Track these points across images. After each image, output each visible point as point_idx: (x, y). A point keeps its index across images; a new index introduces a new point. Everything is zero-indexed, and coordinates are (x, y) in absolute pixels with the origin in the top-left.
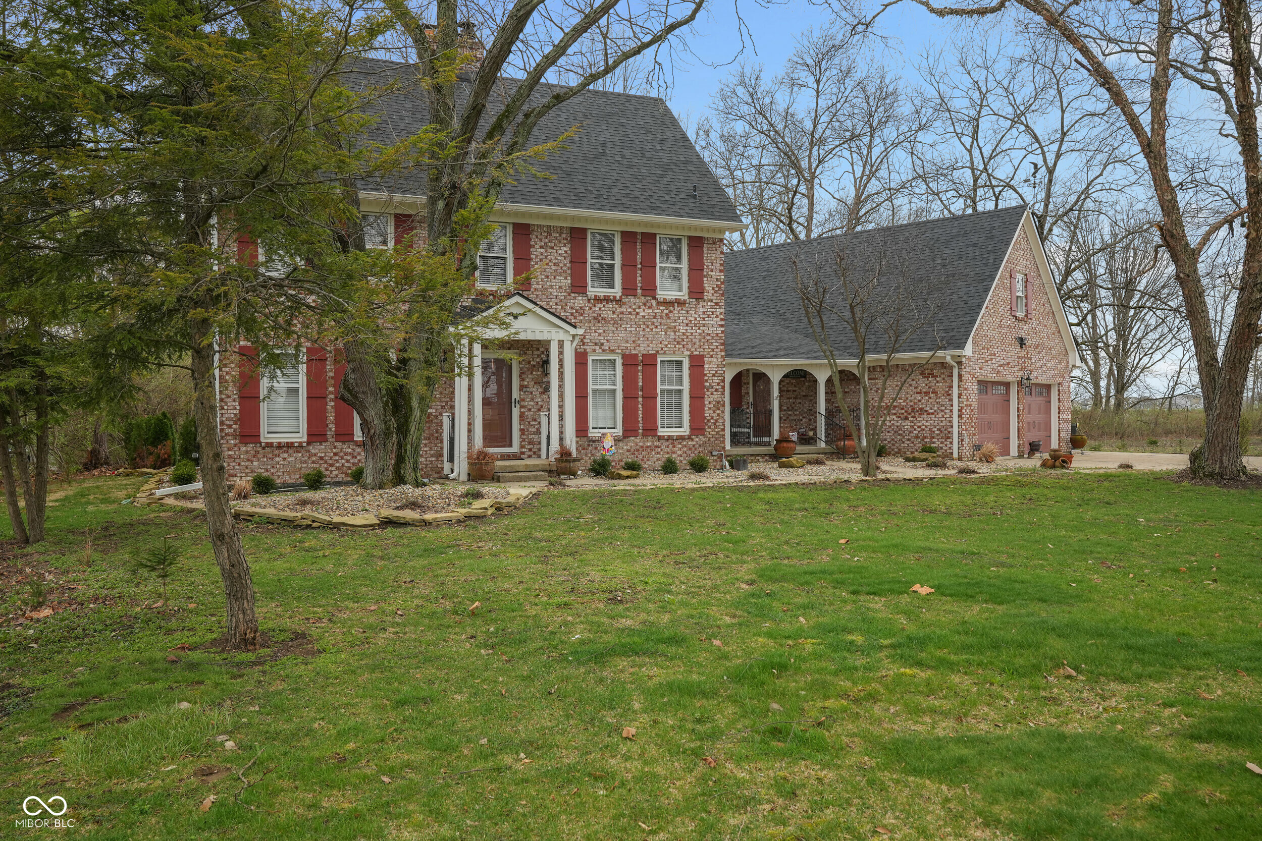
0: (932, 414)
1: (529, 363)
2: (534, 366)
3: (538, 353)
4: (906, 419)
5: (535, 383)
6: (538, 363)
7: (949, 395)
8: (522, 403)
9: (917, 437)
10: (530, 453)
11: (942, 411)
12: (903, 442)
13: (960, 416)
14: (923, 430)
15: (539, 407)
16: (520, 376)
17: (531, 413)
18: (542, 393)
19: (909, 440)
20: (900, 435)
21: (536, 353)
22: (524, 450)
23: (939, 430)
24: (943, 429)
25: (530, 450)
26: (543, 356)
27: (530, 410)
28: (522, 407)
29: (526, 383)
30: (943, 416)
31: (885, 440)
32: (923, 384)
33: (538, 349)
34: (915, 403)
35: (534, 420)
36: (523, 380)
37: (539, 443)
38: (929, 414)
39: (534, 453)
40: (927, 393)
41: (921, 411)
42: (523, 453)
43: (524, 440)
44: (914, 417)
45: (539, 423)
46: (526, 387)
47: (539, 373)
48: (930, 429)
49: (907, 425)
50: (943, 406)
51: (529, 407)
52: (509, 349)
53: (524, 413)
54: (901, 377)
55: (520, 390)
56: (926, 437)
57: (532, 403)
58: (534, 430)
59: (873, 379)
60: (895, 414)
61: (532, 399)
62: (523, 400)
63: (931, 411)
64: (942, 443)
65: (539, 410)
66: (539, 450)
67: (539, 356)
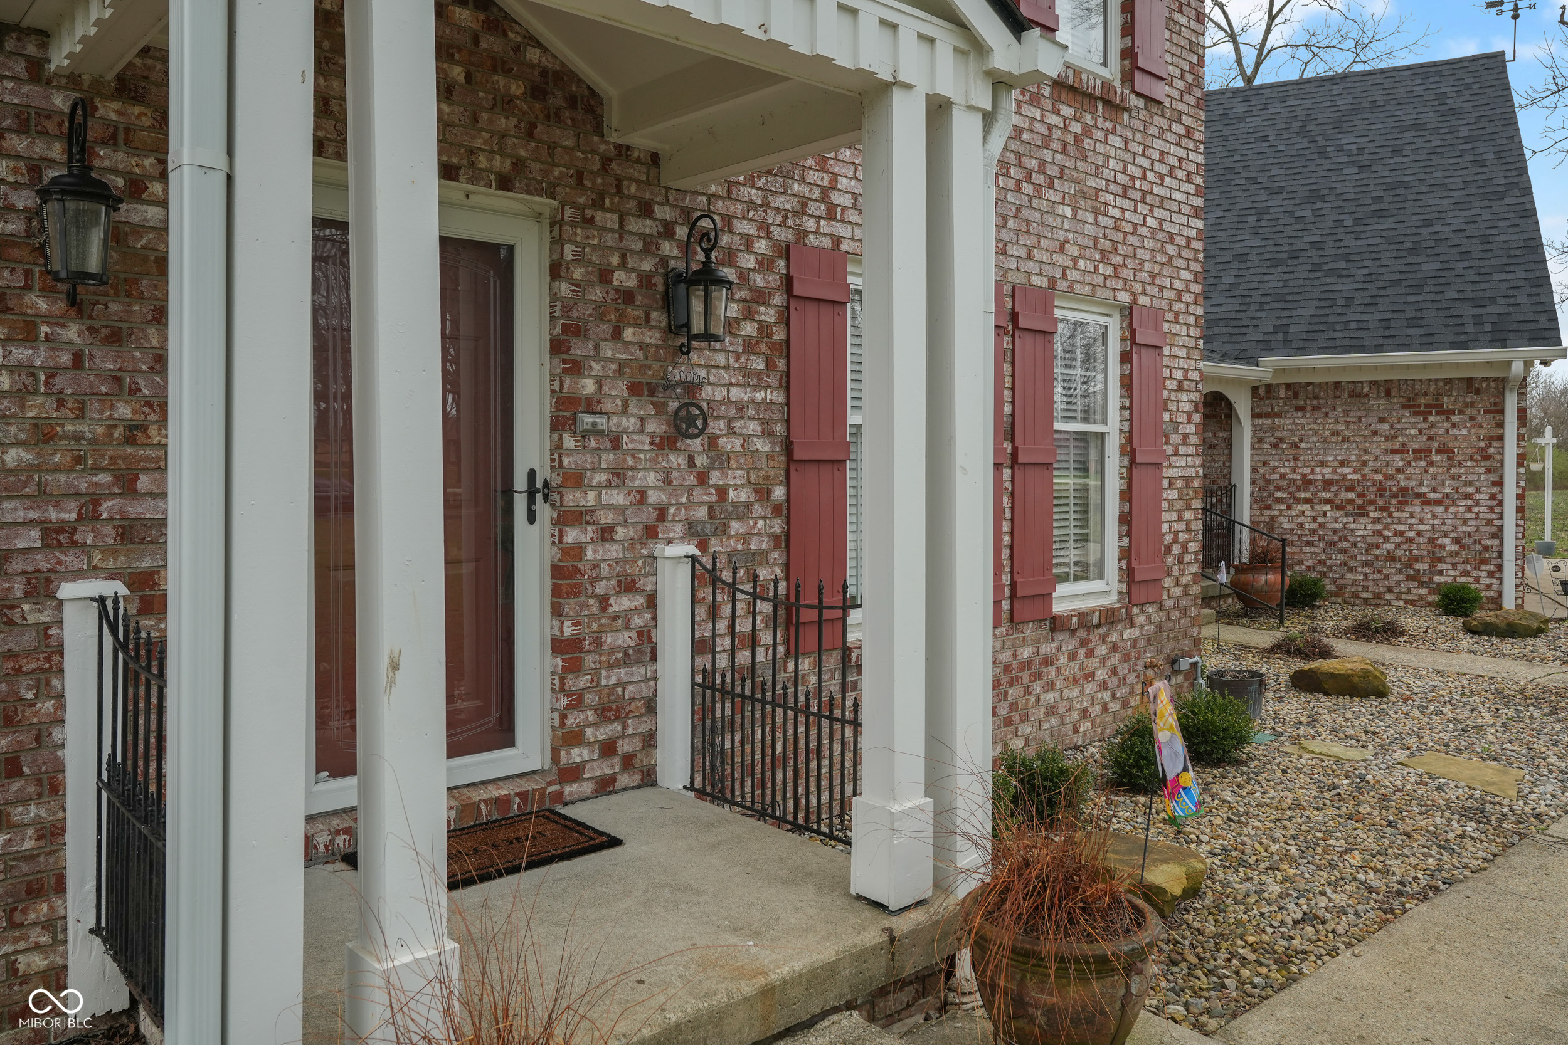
0: (1438, 502)
1: (605, 275)
2: (627, 297)
3: (647, 226)
4: (1361, 512)
5: (634, 389)
6: (645, 280)
7: (1488, 458)
8: (572, 499)
9: (1391, 558)
10: (605, 768)
11: (1467, 496)
12: (1352, 570)
13: (1520, 510)
14: (1410, 540)
15: (647, 516)
16: (557, 347)
17: (614, 551)
18: (666, 443)
19: (1367, 564)
20: (1344, 551)
21: (635, 225)
22: (577, 755)
23: (1457, 541)
24: (1467, 541)
25: (608, 749)
26: (668, 248)
27: (606, 534)
28: (566, 518)
29: (588, 386)
30: (1469, 509)
31: (1300, 562)
32: (1411, 430)
33: (646, 210)
34: (1387, 477)
35: (628, 586)
36: (576, 368)
37: (650, 706)
38: (1427, 502)
39: (628, 762)
40: (1421, 453)
41: (1404, 497)
42: (572, 773)
43: (577, 702)
44: (1383, 509)
45: (651, 601)
46: (590, 405)
47: (651, 337)
48: (1431, 541)
49: (1363, 528)
50: (1470, 483)
51: (606, 518)
52: (504, 183)
53: (577, 551)
54: (1347, 413)
55: (557, 425)
56: (1418, 559)
57: (617, 497)
58: (625, 639)
59: (1267, 416)
60: (1328, 501)
61: (618, 475)
62: (576, 480)
63: (1432, 496)
64: (1465, 573)
65: (651, 532)
66: (650, 740)
67: (649, 246)
